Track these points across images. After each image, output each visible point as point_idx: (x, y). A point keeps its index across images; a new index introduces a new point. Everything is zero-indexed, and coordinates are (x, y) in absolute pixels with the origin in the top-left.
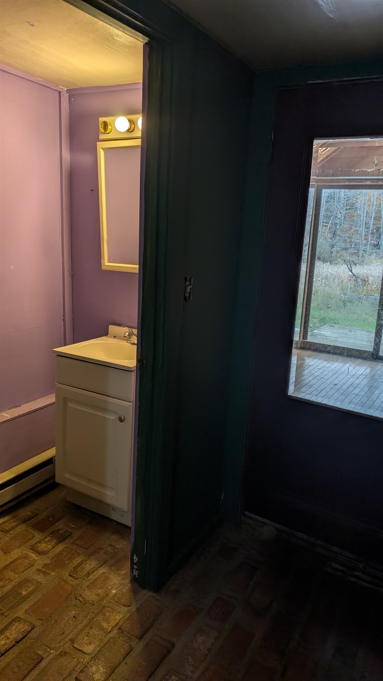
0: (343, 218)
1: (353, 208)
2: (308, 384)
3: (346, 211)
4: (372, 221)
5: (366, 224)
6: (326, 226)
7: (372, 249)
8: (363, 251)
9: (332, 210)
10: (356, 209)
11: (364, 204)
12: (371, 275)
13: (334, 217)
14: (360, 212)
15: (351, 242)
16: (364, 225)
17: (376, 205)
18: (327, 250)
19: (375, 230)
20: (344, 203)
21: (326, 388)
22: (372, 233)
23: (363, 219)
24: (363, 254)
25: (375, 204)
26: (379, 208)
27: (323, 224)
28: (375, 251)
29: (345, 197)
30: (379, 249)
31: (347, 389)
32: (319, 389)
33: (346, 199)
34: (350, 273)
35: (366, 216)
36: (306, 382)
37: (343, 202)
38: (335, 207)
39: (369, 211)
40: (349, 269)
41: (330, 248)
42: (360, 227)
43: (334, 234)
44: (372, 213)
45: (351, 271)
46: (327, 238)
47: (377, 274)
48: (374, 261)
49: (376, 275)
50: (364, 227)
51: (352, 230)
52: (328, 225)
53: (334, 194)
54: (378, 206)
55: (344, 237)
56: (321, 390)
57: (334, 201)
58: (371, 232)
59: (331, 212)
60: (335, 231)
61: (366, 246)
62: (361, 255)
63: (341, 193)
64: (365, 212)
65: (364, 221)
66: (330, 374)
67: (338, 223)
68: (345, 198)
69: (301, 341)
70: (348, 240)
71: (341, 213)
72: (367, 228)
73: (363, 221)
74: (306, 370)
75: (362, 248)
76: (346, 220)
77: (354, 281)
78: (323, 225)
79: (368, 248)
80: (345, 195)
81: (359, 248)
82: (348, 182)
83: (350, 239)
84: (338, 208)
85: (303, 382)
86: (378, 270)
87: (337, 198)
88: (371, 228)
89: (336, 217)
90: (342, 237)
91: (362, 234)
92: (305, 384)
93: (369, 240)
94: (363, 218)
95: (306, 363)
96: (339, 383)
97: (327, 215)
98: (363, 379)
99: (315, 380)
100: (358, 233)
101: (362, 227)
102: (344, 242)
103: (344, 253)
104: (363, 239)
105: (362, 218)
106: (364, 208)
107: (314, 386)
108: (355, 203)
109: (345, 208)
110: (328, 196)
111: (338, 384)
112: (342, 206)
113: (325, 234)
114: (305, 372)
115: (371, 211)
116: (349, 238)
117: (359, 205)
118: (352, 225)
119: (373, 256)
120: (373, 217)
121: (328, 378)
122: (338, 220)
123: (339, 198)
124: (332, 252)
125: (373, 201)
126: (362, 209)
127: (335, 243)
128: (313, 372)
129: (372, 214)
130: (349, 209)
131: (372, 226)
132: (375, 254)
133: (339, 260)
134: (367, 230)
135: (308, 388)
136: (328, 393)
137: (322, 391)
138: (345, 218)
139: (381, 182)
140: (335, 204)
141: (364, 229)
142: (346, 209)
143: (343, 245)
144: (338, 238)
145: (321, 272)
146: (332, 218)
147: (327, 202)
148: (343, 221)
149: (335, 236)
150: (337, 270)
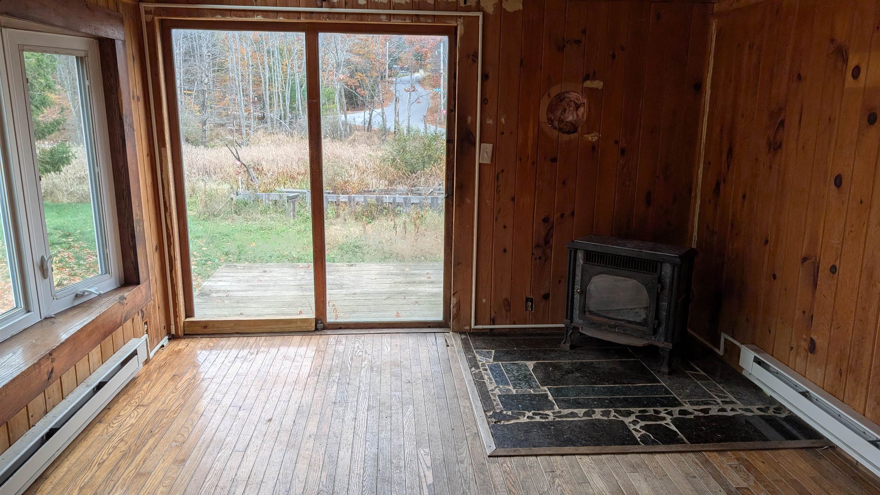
0: (211, 83)
1: (223, 70)
2: (215, 439)
3: (214, 74)
4: (251, 86)
5: (243, 92)
6: (189, 95)
7: (258, 124)
8: (246, 126)
9: (194, 73)
10: (228, 71)
11: (236, 65)
12: (263, 158)
13: (199, 82)
14: (233, 75)
15: (227, 115)
16: (241, 92)
17: (252, 66)
18: (197, 128)
19: (256, 98)
20: (209, 63)
21: (253, 440)
22: (254, 102)
23: (239, 85)
24: (246, 130)
25: (251, 64)
26: (257, 70)
27: (185, 92)
28: (262, 126)
29: (209, 54)
30: (266, 123)
31: (295, 427)
32: (240, 446)
33: (211, 57)
34: (238, 163)
35: (242, 80)
36: (207, 434)
37: (207, 61)
38: (198, 69)
39: (244, 74)
40: (235, 157)
41: (201, 126)
42: (236, 94)
43: (203, 106)
44: (249, 75)
45: (239, 159)
46: (194, 111)
47: (271, 157)
48: (262, 139)
49: (269, 158)
50: (242, 95)
51: (227, 98)
52: (192, 92)
53: (193, 50)
54: (255, 66)
55: (218, 109)
56: (246, 447)
57: (194, 60)
58: (251, 101)
59: (193, 75)
60: (204, 102)
61: (249, 120)
62: (245, 132)
63: (203, 48)
64: (240, 74)
65: (241, 87)
66: (253, 393)
67: (206, 91)
68: (209, 56)
69: (184, 322)
70: (224, 113)
71: (207, 76)
72: (247, 95)
73: (239, 87)
74: (205, 395)
75: (244, 123)
76: (216, 86)
77: (245, 172)
78: (185, 94)
79: (253, 123)
80: (209, 52)
81: (240, 123)
82: (220, 15)
83: (226, 111)
84: (202, 69)
85: (203, 437)
86: (271, 152)
87: (199, 56)
88: (251, 96)
89: (202, 82)
90: (215, 109)
91: (241, 104)
92: (209, 441)
93: (252, 111)
94: (239, 82)
95: (202, 372)
96: (276, 413)
97: (188, 79)
98: (315, 386)
99: (227, 422)
100: (234, 103)
101: (238, 95)
102: (218, 115)
103: (221, 130)
104: (243, 111)
105: (237, 83)
106: (238, 70)
107: (228, 439)
108: (225, 62)
109: (211, 70)
110: (186, 53)
111: (274, 418)
112: (207, 67)
113: (189, 106)
114: (204, 402)
115: (247, 73)
116: (224, 110)
117: (230, 65)
118: (225, 92)
119: (261, 132)
120: (251, 81)
121: (251, 406)
122: (206, 86)
123: (200, 55)
124: (204, 131)
125: (248, 60)
126: (235, 70)
127: (206, 118)
128: (218, 396)
129: (249, 77)
130: (218, 71)
131: (251, 93)
132: (262, 130)
133: (217, 140)
134: (246, 99)
135: (216, 453)
136: (260, 455)
137: (248, 452)
138: (214, 83)
139: (281, 16)
140: (197, 63)
141: (242, 98)
142: (214, 71)
143: (218, 121)
144: (209, 110)
145: (194, 160)
146: (196, 84)
147: (185, 61)
148: (212, 88)
149: (205, 108)
150: (216, 155)
